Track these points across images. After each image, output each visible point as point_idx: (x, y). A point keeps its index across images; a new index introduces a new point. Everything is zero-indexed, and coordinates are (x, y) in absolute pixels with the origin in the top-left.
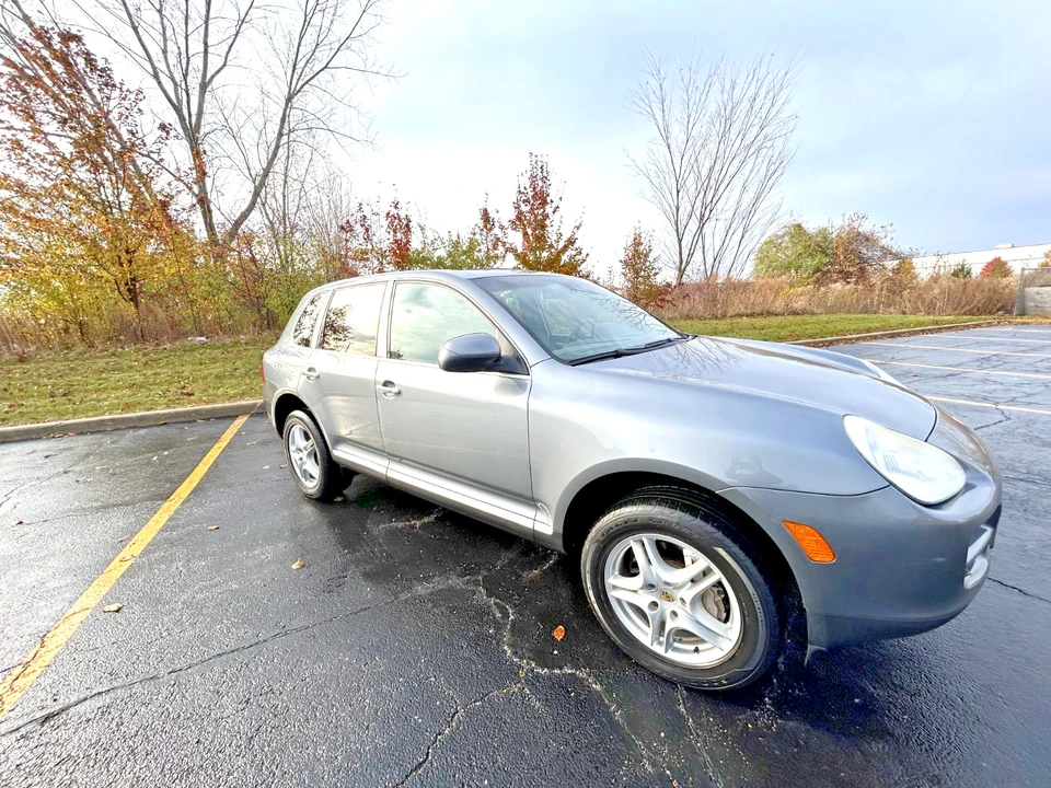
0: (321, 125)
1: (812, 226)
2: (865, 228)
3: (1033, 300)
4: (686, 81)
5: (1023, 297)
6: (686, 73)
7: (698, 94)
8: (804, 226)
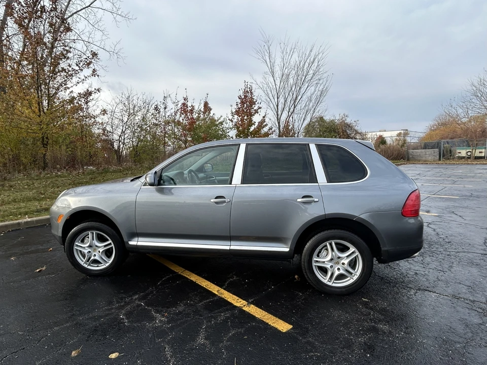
0: (80, 38)
1: (327, 118)
2: (348, 121)
3: (412, 155)
4: (282, 49)
5: (408, 153)
6: (282, 45)
7: (288, 56)
8: (324, 118)
